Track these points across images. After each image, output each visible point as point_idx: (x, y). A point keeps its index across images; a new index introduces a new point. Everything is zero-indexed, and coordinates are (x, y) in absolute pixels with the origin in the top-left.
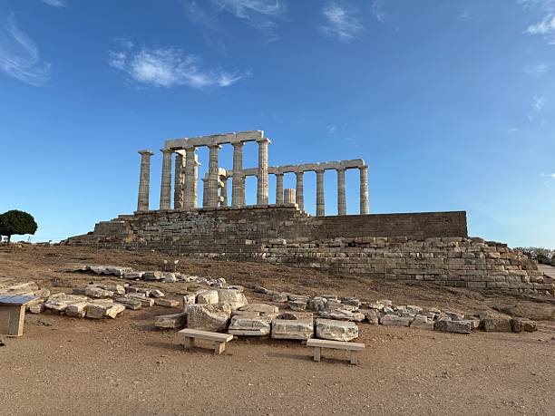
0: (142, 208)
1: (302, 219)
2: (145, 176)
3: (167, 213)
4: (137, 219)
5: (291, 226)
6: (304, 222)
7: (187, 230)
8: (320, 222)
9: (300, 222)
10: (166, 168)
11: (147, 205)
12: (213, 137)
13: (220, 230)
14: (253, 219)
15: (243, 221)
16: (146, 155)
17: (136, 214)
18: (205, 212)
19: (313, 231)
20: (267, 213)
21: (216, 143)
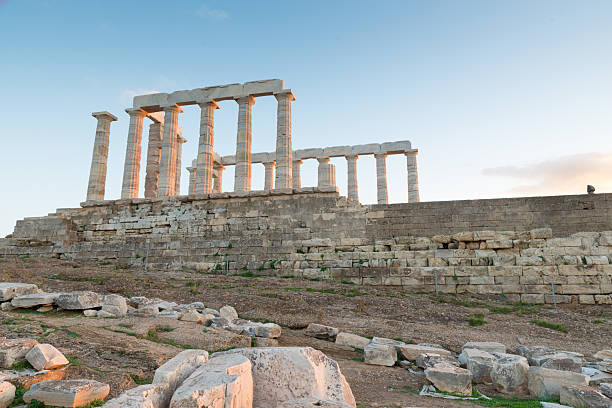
0: (94, 197)
1: (350, 210)
2: (101, 149)
3: (132, 204)
4: (85, 213)
5: (333, 221)
6: (354, 213)
7: (162, 230)
8: (381, 214)
9: (346, 214)
10: (134, 137)
11: (102, 192)
12: (207, 89)
13: (215, 229)
14: (269, 212)
15: (253, 213)
16: (105, 119)
17: (84, 206)
18: (191, 201)
19: (368, 228)
20: (292, 202)
21: (211, 99)
